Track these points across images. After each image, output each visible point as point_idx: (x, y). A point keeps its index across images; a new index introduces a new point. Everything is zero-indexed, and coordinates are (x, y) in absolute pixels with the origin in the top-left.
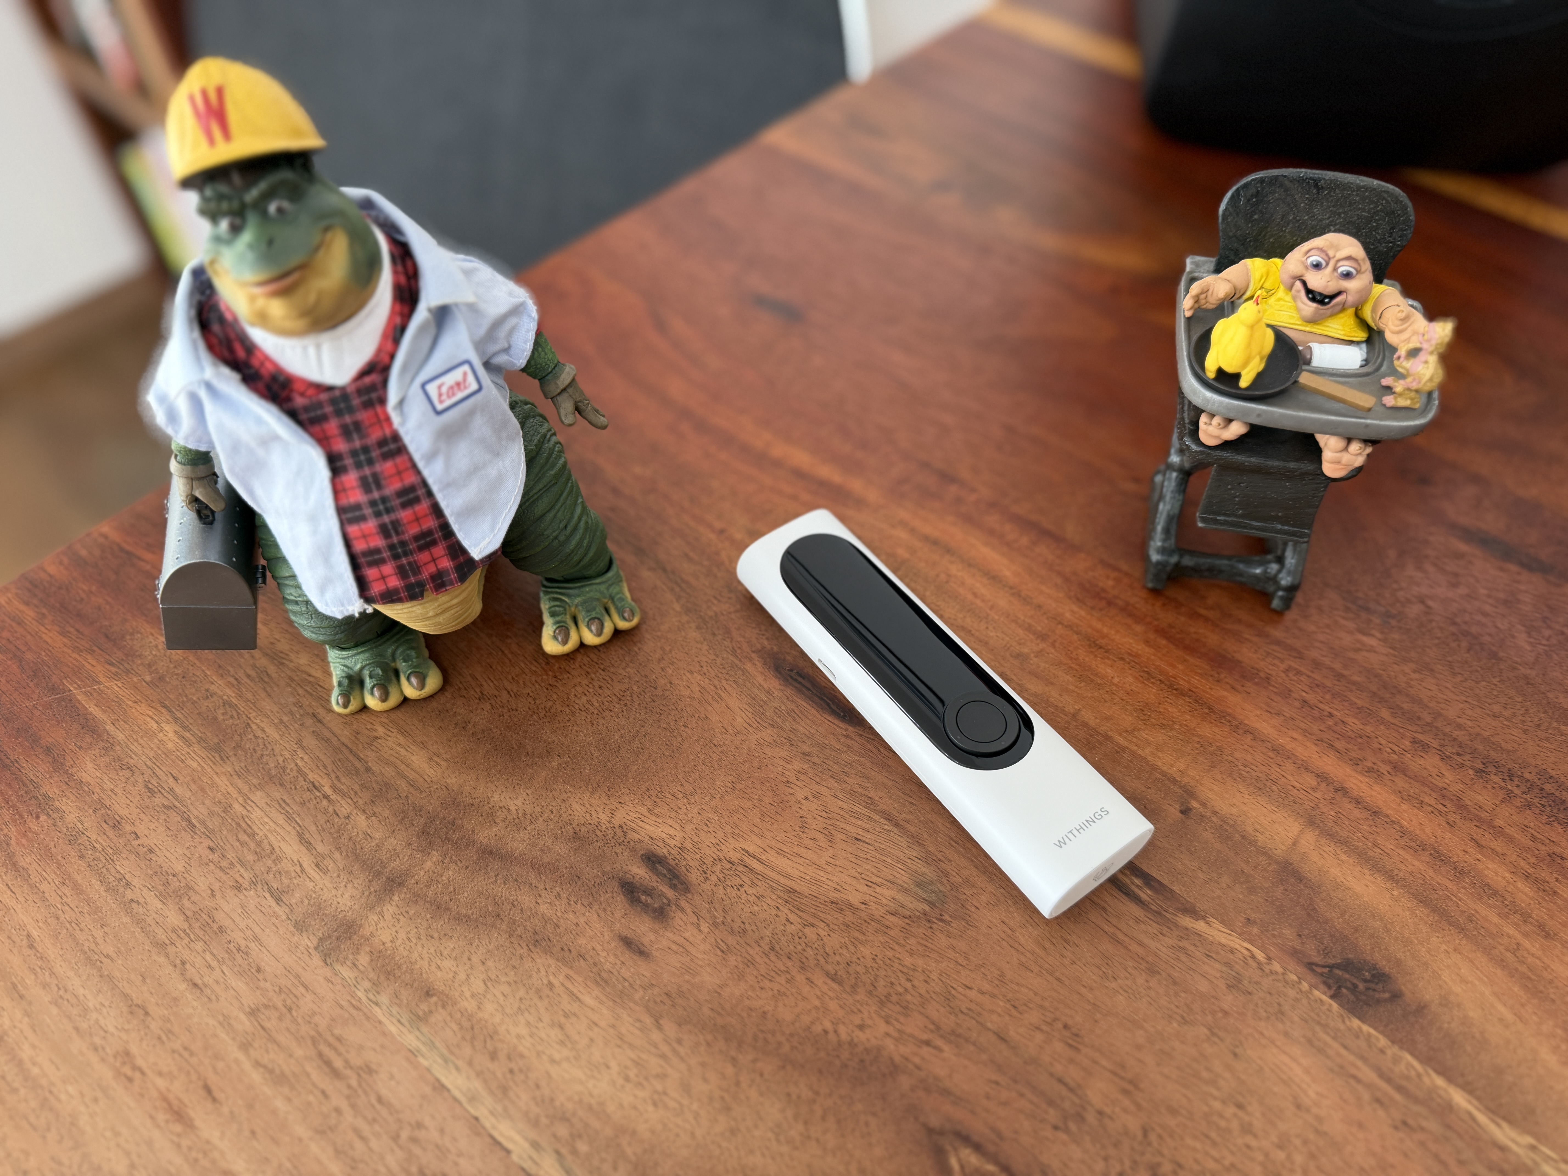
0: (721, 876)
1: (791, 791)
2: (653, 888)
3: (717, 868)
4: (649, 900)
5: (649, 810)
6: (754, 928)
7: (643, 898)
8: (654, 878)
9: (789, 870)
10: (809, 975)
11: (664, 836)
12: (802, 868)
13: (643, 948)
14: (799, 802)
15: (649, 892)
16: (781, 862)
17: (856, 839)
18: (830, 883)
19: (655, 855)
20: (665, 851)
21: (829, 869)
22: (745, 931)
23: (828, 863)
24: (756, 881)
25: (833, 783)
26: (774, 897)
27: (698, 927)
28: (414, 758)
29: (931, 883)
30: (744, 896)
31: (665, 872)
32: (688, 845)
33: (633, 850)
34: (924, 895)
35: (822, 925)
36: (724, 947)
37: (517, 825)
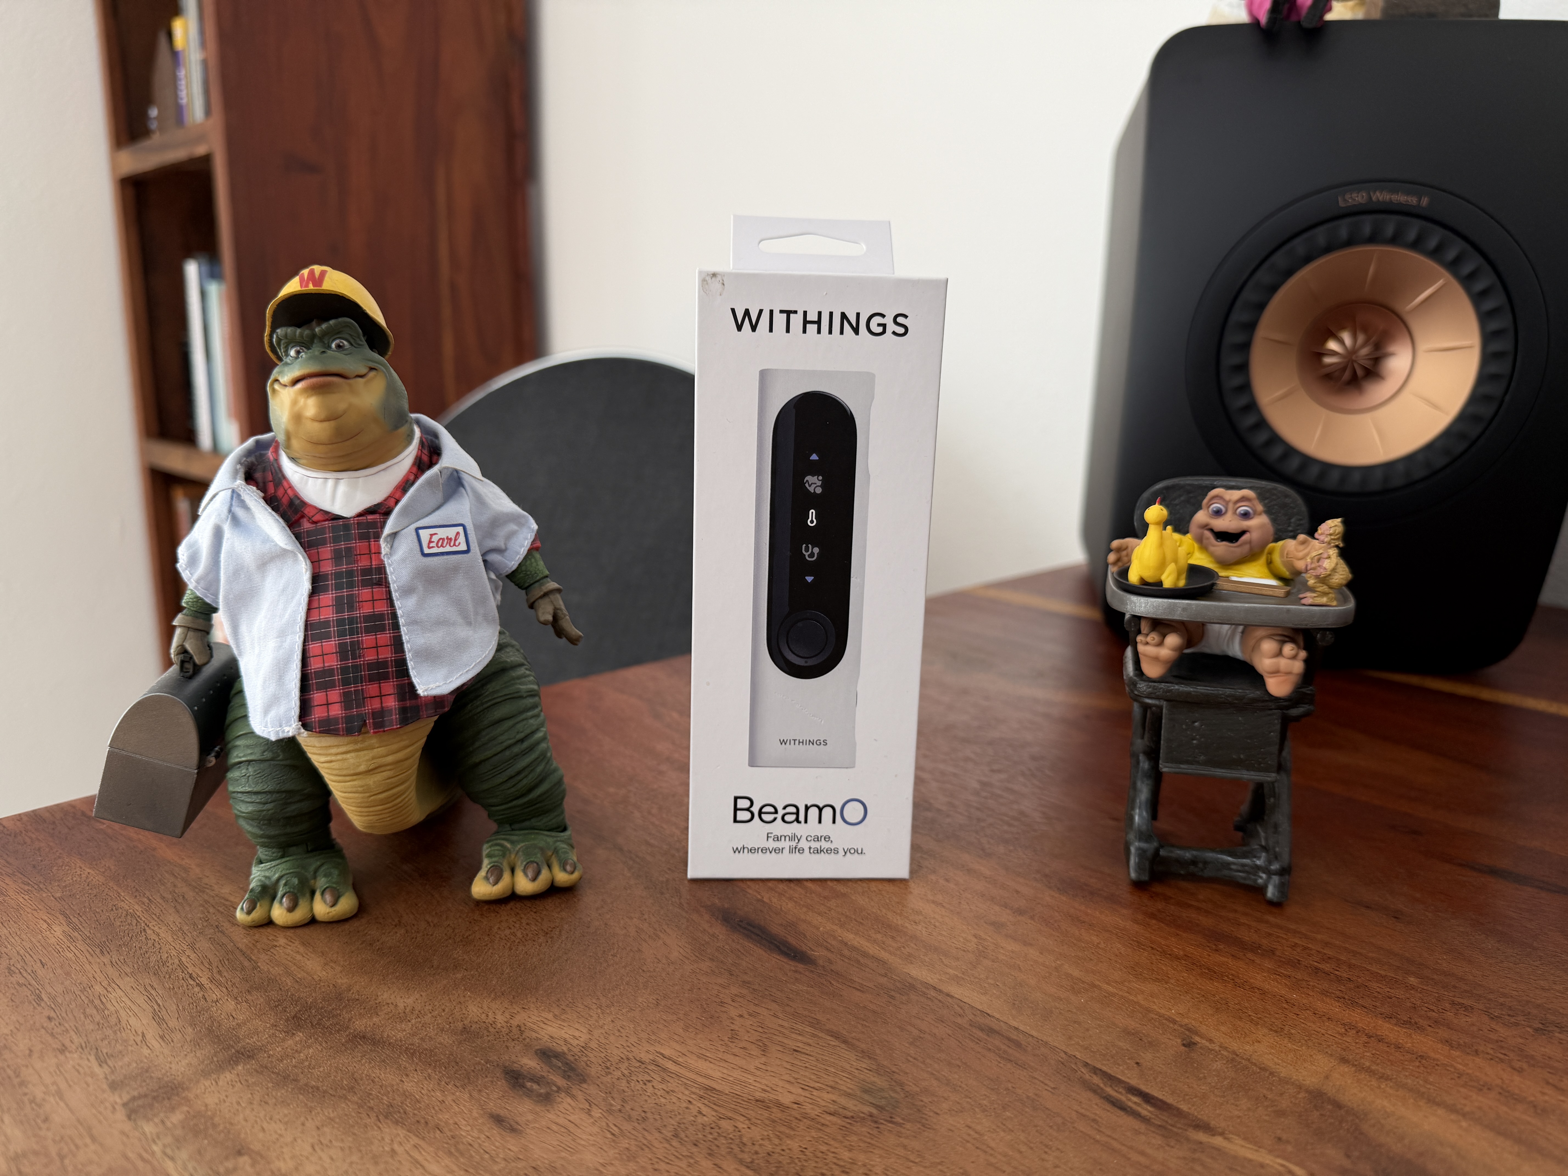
0: (626, 1072)
1: (723, 1009)
2: (543, 1077)
3: (623, 1067)
4: (535, 1087)
5: (555, 1016)
6: (657, 1117)
7: (529, 1084)
8: (546, 1068)
9: (711, 1072)
10: (718, 1161)
11: (567, 1036)
12: (725, 1071)
13: (515, 1126)
14: (732, 1018)
15: (537, 1080)
16: (702, 1065)
17: (795, 1050)
18: (757, 1084)
19: (551, 1051)
20: (565, 1049)
21: (758, 1073)
22: (645, 1119)
23: (758, 1068)
24: (668, 1078)
25: (774, 1006)
26: (687, 1092)
27: (589, 1113)
28: (308, 963)
29: (882, 1090)
30: (650, 1090)
31: (560, 1064)
32: (593, 1045)
33: (528, 1047)
34: (871, 1100)
35: (742, 1119)
36: (615, 1130)
37: (403, 1018)
